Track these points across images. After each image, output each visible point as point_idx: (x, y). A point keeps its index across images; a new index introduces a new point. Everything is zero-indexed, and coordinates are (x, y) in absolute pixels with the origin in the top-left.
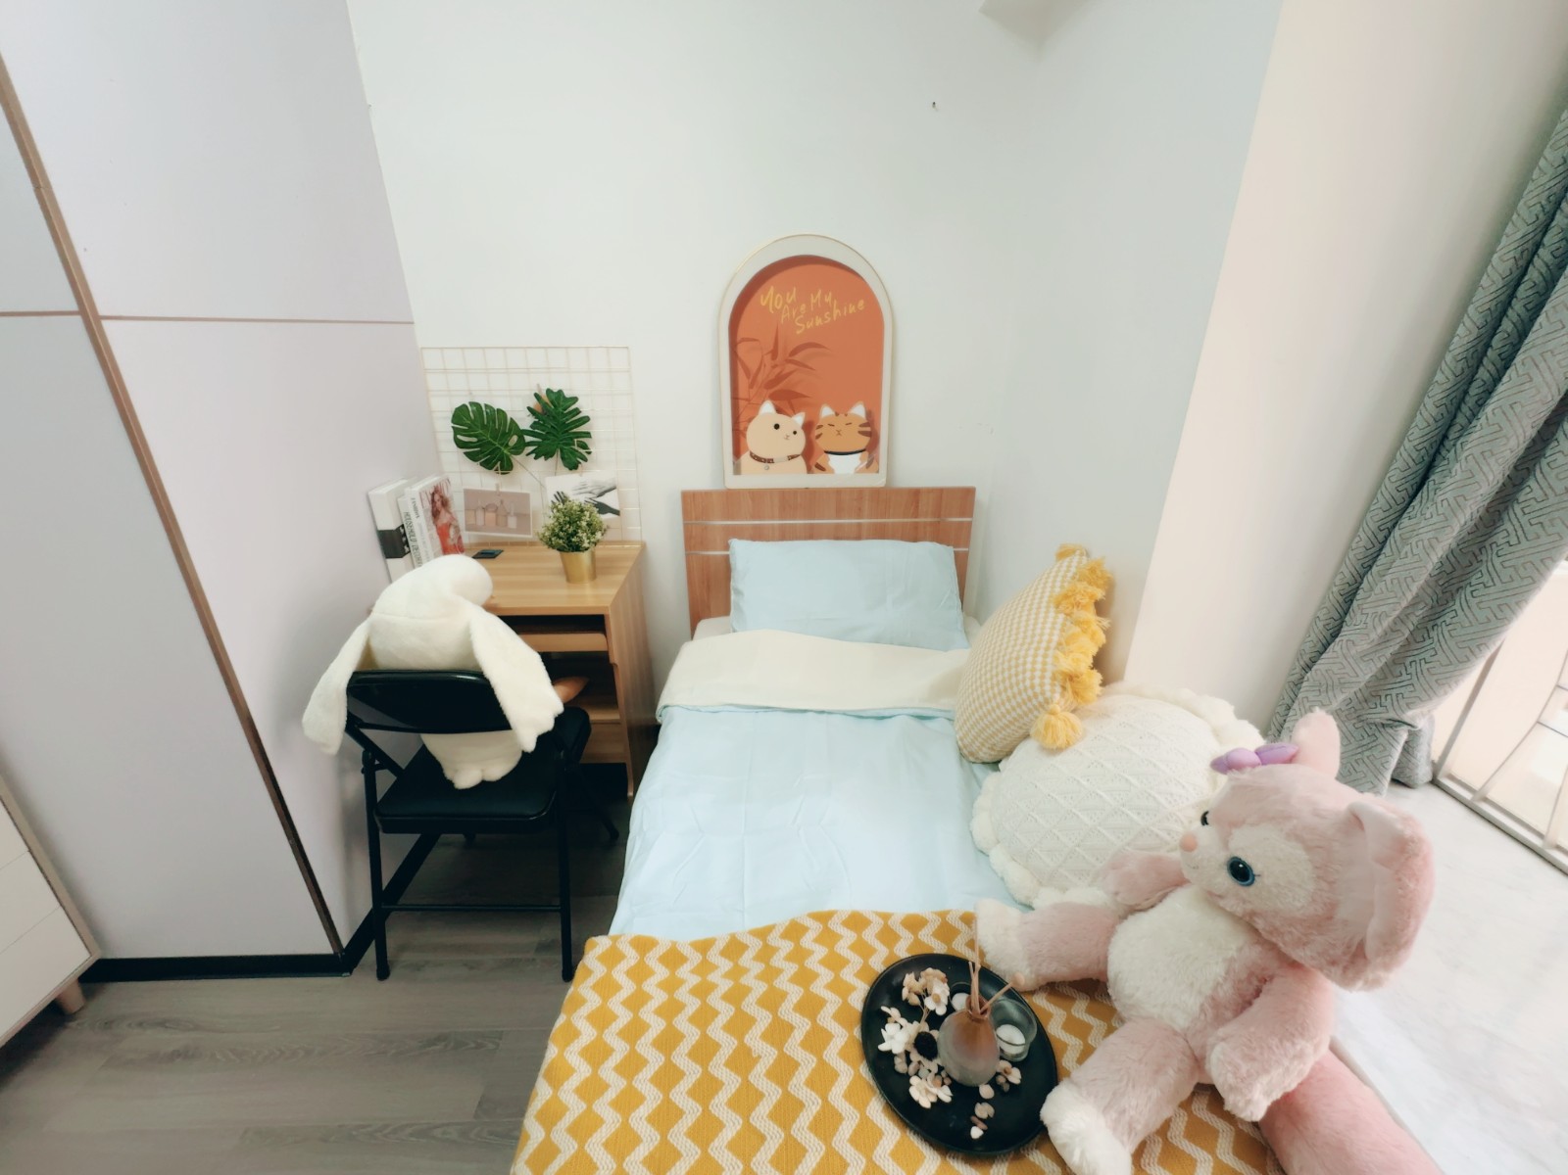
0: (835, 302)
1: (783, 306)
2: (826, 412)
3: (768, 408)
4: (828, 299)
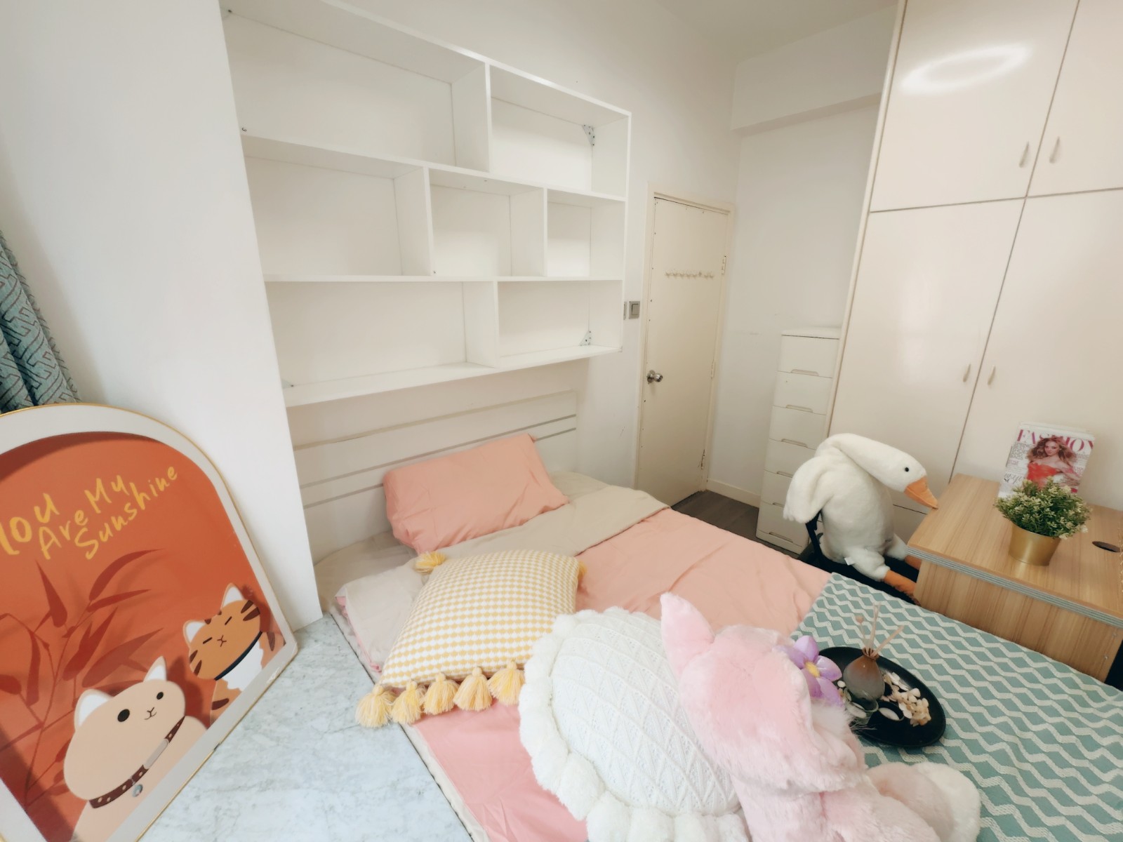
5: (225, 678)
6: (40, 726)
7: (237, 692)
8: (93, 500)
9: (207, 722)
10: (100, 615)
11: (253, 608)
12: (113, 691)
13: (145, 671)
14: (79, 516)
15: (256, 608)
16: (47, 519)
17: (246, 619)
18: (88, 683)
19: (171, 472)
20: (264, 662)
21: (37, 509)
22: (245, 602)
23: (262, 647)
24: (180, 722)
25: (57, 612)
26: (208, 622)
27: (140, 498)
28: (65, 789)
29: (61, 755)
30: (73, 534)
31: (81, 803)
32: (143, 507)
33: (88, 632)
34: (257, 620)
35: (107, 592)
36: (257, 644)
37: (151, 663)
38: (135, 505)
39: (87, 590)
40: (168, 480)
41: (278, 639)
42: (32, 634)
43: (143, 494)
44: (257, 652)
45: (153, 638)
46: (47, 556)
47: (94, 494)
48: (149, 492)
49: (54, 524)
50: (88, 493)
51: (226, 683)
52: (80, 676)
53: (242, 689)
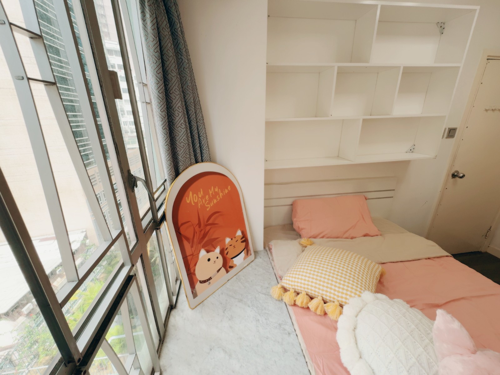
0: (220, 190)
1: (198, 199)
2: (228, 240)
3: (203, 253)
4: (216, 190)
5: (234, 259)
6: (192, 255)
7: (236, 265)
8: (210, 192)
9: (227, 272)
10: (208, 228)
11: (244, 239)
12: (208, 251)
13: (215, 249)
14: (207, 197)
15: (245, 239)
16: (200, 196)
17: (242, 242)
18: (203, 247)
19: (229, 187)
20: (245, 259)
21: (199, 193)
22: (242, 236)
23: (244, 253)
24: (221, 268)
25: (199, 224)
26: (232, 239)
27: (221, 194)
28: (195, 274)
29: (195, 265)
30: (205, 202)
31: (197, 280)
32: (221, 197)
33: (205, 232)
34: (244, 244)
35: (210, 222)
36: (243, 252)
37: (217, 247)
38: (219, 197)
39: (206, 220)
40: (228, 190)
41: (249, 252)
42: (194, 228)
43: (222, 194)
44: (243, 255)
45: (218, 239)
46: (200, 207)
47: (211, 191)
48: (223, 193)
49: (202, 198)
50: (210, 190)
51: (233, 261)
52: (202, 244)
53: (237, 265)
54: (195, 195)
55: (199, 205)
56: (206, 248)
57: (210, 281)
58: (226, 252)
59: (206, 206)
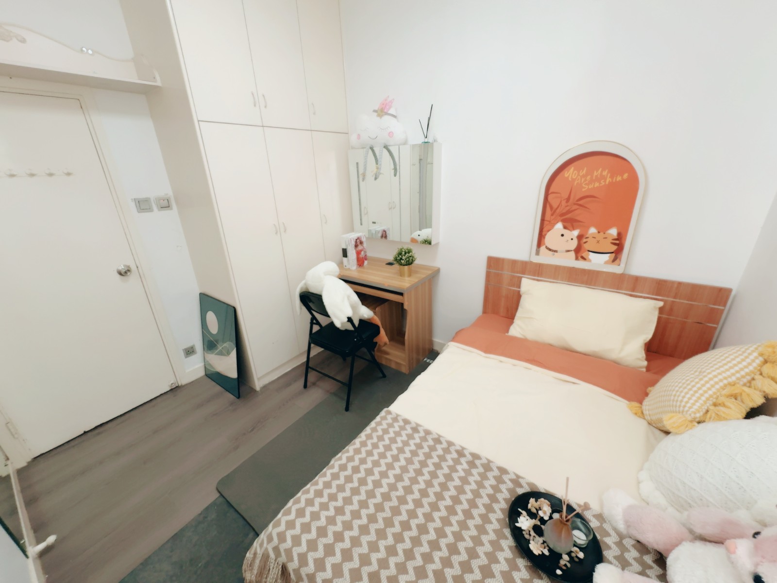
54: (575, 172)
55: (576, 182)
56: (565, 224)
57: (555, 253)
58: (585, 240)
59: (584, 186)
